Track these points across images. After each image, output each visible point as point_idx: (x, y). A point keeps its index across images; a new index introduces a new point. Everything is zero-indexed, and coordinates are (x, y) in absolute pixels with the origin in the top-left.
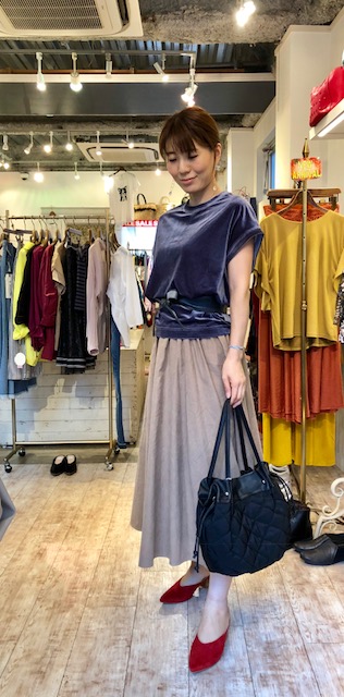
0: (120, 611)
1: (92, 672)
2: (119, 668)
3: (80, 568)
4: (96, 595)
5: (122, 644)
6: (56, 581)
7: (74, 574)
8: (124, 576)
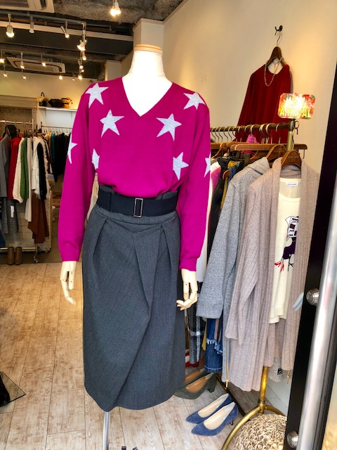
0: (49, 338)
1: (37, 365)
2: (50, 362)
3: (26, 320)
4: (35, 332)
5: (51, 353)
7: (23, 323)
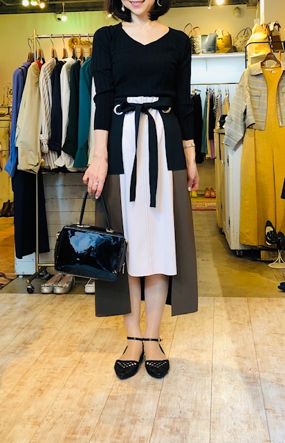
6: (54, 423)
8: (133, 422)
